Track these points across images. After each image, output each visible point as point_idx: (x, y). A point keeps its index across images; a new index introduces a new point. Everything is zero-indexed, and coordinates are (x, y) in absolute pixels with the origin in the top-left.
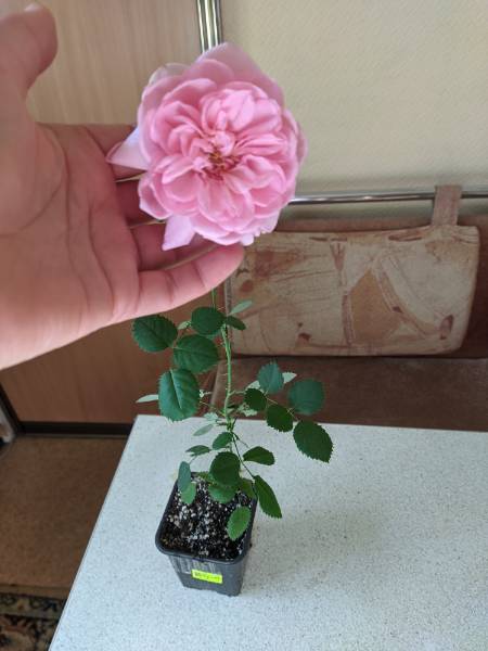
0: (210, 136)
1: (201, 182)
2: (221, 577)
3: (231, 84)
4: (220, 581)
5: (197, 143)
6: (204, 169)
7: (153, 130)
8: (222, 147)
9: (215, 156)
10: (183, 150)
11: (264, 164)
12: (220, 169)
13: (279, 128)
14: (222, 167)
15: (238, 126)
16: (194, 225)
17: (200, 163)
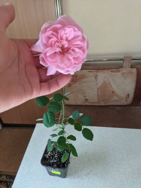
0: (61, 42)
1: (58, 56)
2: (60, 173)
3: (67, 26)
4: (60, 174)
5: (57, 44)
6: (59, 52)
7: (44, 40)
8: (64, 45)
9: (62, 48)
10: (53, 45)
11: (77, 50)
12: (64, 51)
13: (82, 39)
14: (65, 51)
15: (69, 39)
16: (56, 68)
17: (58, 50)
